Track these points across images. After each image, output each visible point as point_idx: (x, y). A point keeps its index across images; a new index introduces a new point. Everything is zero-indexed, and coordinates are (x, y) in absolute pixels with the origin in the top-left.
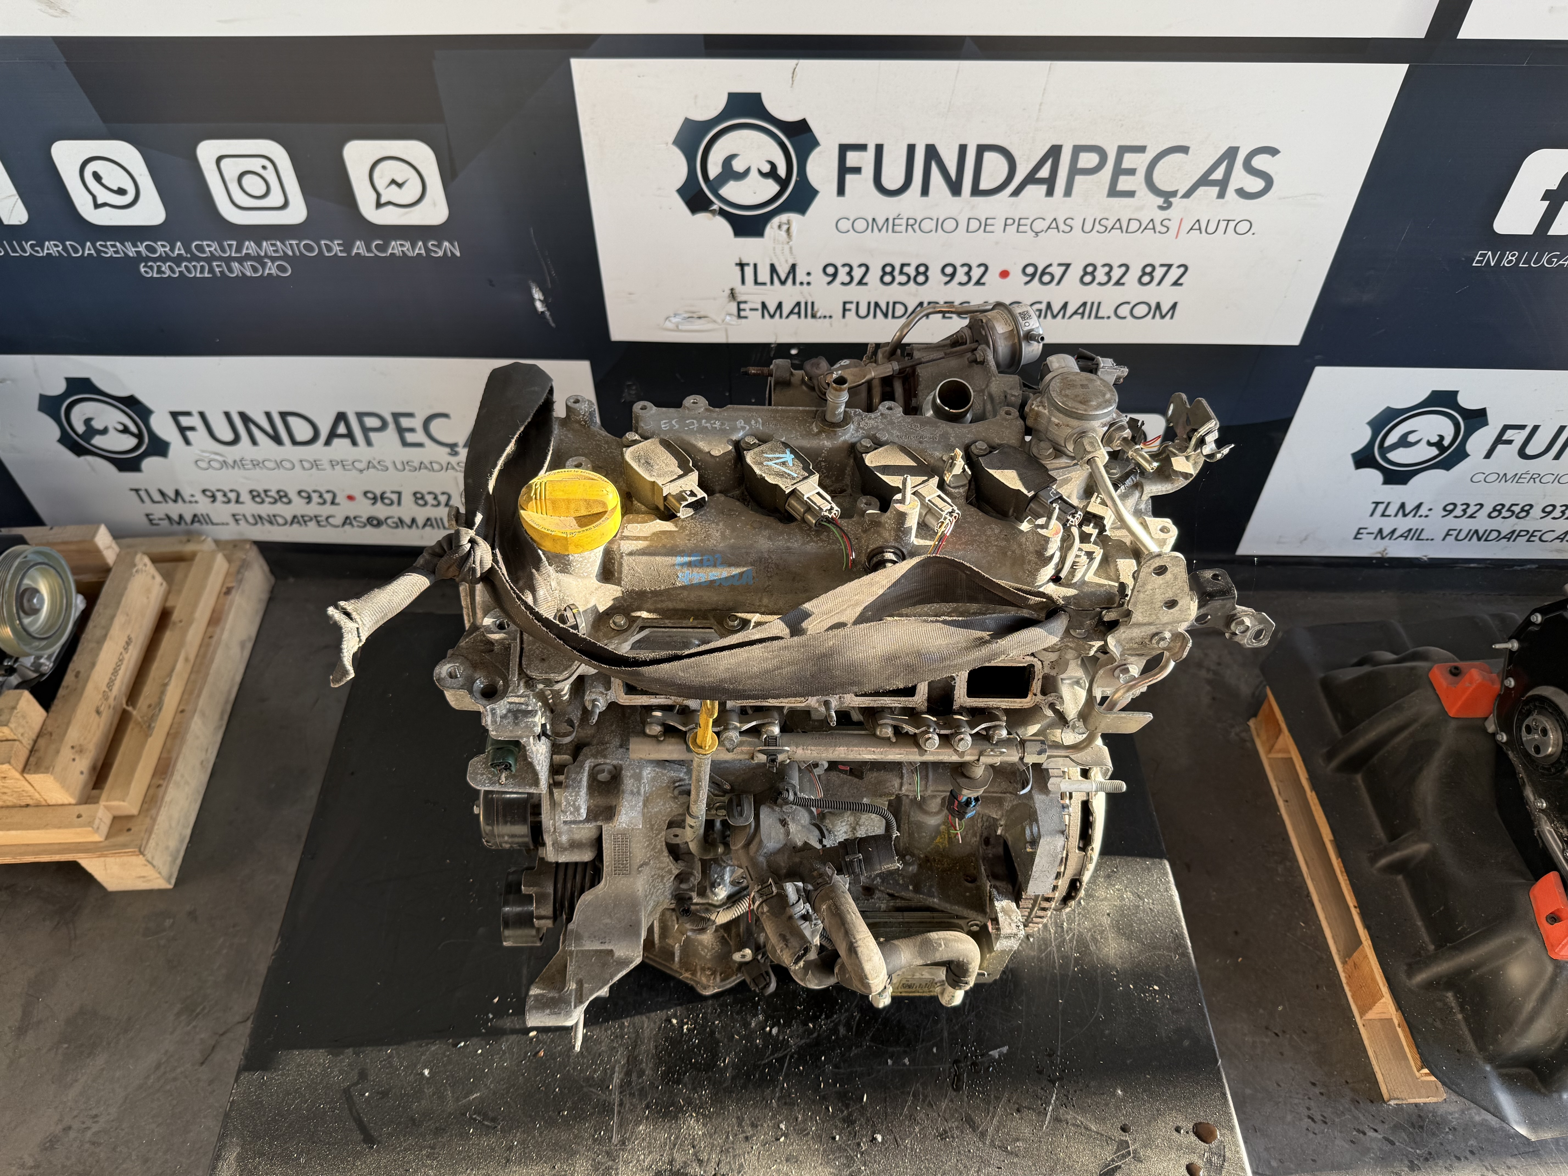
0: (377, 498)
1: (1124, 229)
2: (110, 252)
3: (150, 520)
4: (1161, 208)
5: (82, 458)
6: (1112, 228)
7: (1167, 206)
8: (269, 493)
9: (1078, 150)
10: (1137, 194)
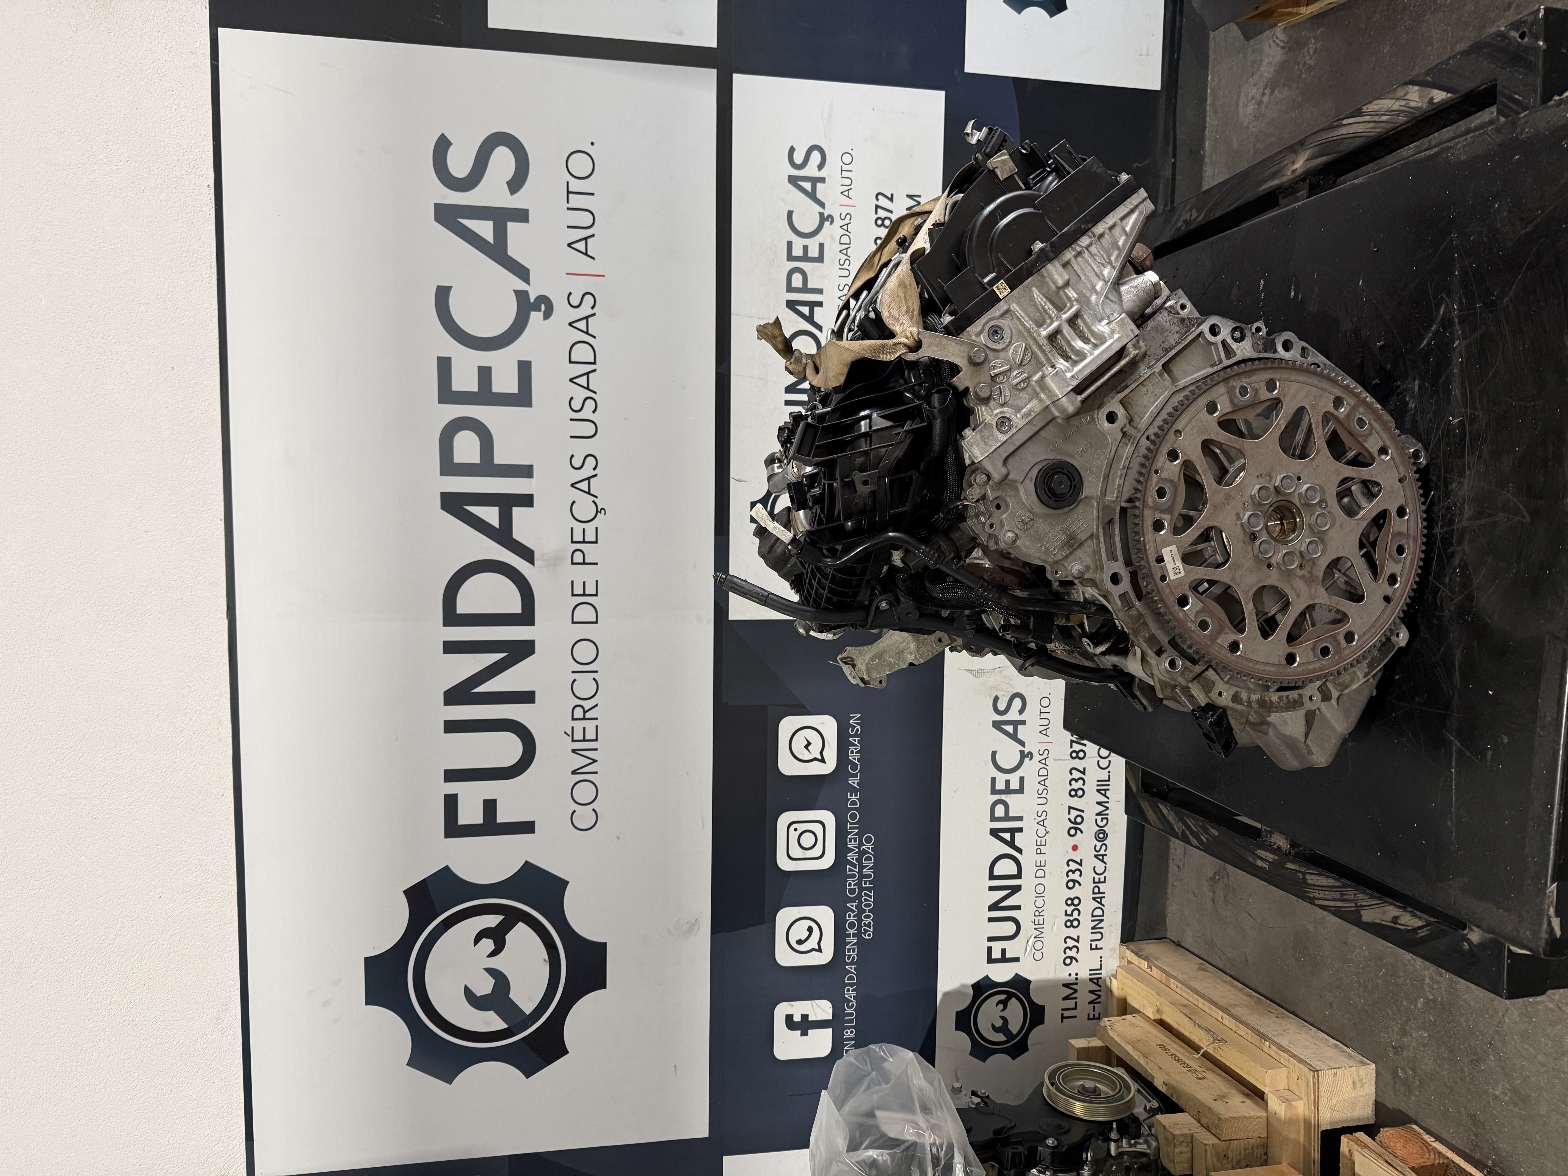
0: (1075, 828)
1: (848, 246)
2: (854, 954)
3: (1094, 1018)
4: (831, 223)
5: (1029, 1047)
6: (847, 255)
7: (831, 218)
8: (1069, 912)
9: (790, 289)
10: (821, 242)
